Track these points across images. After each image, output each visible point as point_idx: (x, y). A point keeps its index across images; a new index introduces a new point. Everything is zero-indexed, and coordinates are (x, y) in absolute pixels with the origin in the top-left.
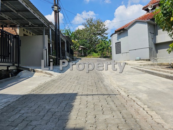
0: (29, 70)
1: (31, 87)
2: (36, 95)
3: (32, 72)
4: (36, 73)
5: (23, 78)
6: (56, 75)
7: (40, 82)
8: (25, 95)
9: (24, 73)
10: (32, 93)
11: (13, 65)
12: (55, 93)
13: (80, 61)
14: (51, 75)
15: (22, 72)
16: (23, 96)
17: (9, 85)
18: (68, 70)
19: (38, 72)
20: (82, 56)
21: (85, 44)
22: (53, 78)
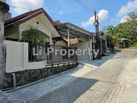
0: (82, 64)
1: (82, 74)
2: (83, 78)
3: (83, 65)
4: (84, 66)
5: (79, 68)
6: (95, 67)
7: (86, 72)
8: (80, 77)
9: (79, 66)
10: (82, 77)
11: (75, 62)
12: (90, 78)
13: (118, 53)
14: (92, 67)
15: (79, 65)
16: (79, 78)
17: (74, 72)
18: (103, 64)
19: (85, 65)
20: (123, 48)
21: (127, 36)
22: (93, 69)
